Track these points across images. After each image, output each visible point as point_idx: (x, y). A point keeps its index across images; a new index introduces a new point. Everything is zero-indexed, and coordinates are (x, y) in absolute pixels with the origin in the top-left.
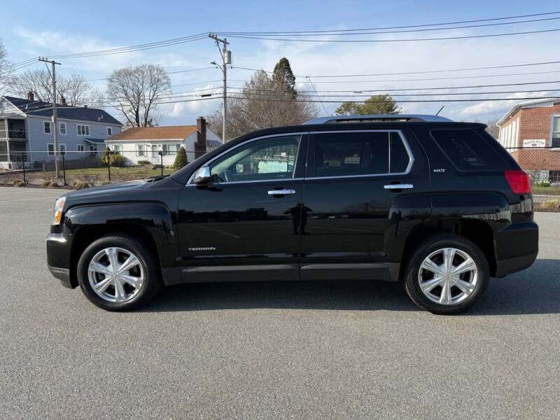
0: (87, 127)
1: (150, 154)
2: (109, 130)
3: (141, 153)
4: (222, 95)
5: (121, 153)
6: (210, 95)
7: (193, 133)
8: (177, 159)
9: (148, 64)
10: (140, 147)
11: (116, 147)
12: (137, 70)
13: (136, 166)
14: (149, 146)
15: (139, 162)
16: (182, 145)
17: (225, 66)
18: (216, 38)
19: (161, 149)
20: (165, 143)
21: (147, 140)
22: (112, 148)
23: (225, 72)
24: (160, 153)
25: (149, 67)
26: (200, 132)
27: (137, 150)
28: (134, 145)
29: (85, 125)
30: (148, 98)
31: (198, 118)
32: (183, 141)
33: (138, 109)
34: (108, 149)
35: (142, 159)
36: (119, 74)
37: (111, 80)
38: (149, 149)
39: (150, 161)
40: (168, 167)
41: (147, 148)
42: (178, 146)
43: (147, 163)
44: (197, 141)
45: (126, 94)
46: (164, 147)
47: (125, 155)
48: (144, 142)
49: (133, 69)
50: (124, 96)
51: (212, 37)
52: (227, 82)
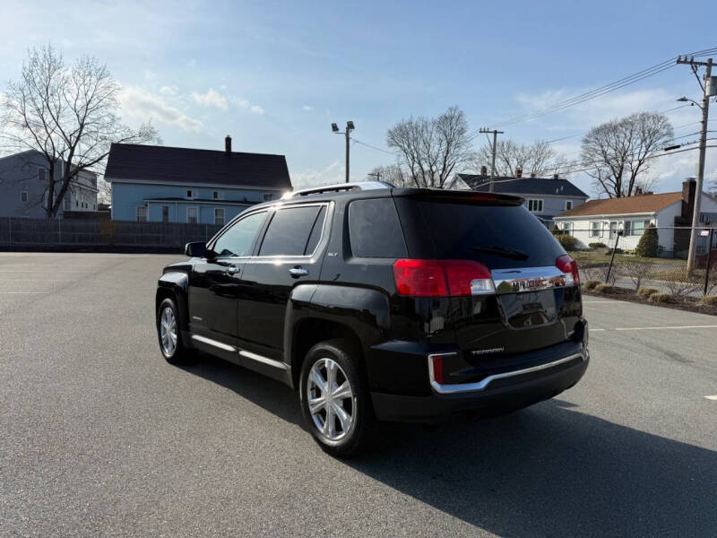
0: (541, 202)
1: (607, 234)
2: (569, 204)
3: (596, 233)
4: (698, 145)
5: (571, 233)
6: (678, 147)
7: (673, 204)
8: (642, 241)
9: (641, 113)
10: (595, 225)
11: (566, 226)
12: (625, 123)
13: (587, 250)
14: (606, 223)
15: (590, 245)
16: (653, 221)
17: (706, 101)
18: (691, 62)
19: (621, 227)
20: (628, 219)
21: (603, 216)
22: (561, 226)
23: (705, 110)
24: (620, 233)
25: (643, 115)
26: (687, 201)
27: (591, 228)
28: (587, 222)
29: (538, 200)
30: (636, 157)
31: (685, 181)
32: (655, 216)
33: (620, 175)
34: (556, 227)
35: (596, 240)
36: (597, 131)
37: (587, 141)
38: (607, 227)
39: (606, 243)
40: (627, 253)
41: (604, 226)
42: (647, 222)
43: (601, 246)
44: (679, 214)
45: (605, 157)
46: (627, 224)
47: (576, 235)
48: (601, 218)
49: (620, 121)
50: (602, 158)
51: (685, 62)
52: (709, 123)
